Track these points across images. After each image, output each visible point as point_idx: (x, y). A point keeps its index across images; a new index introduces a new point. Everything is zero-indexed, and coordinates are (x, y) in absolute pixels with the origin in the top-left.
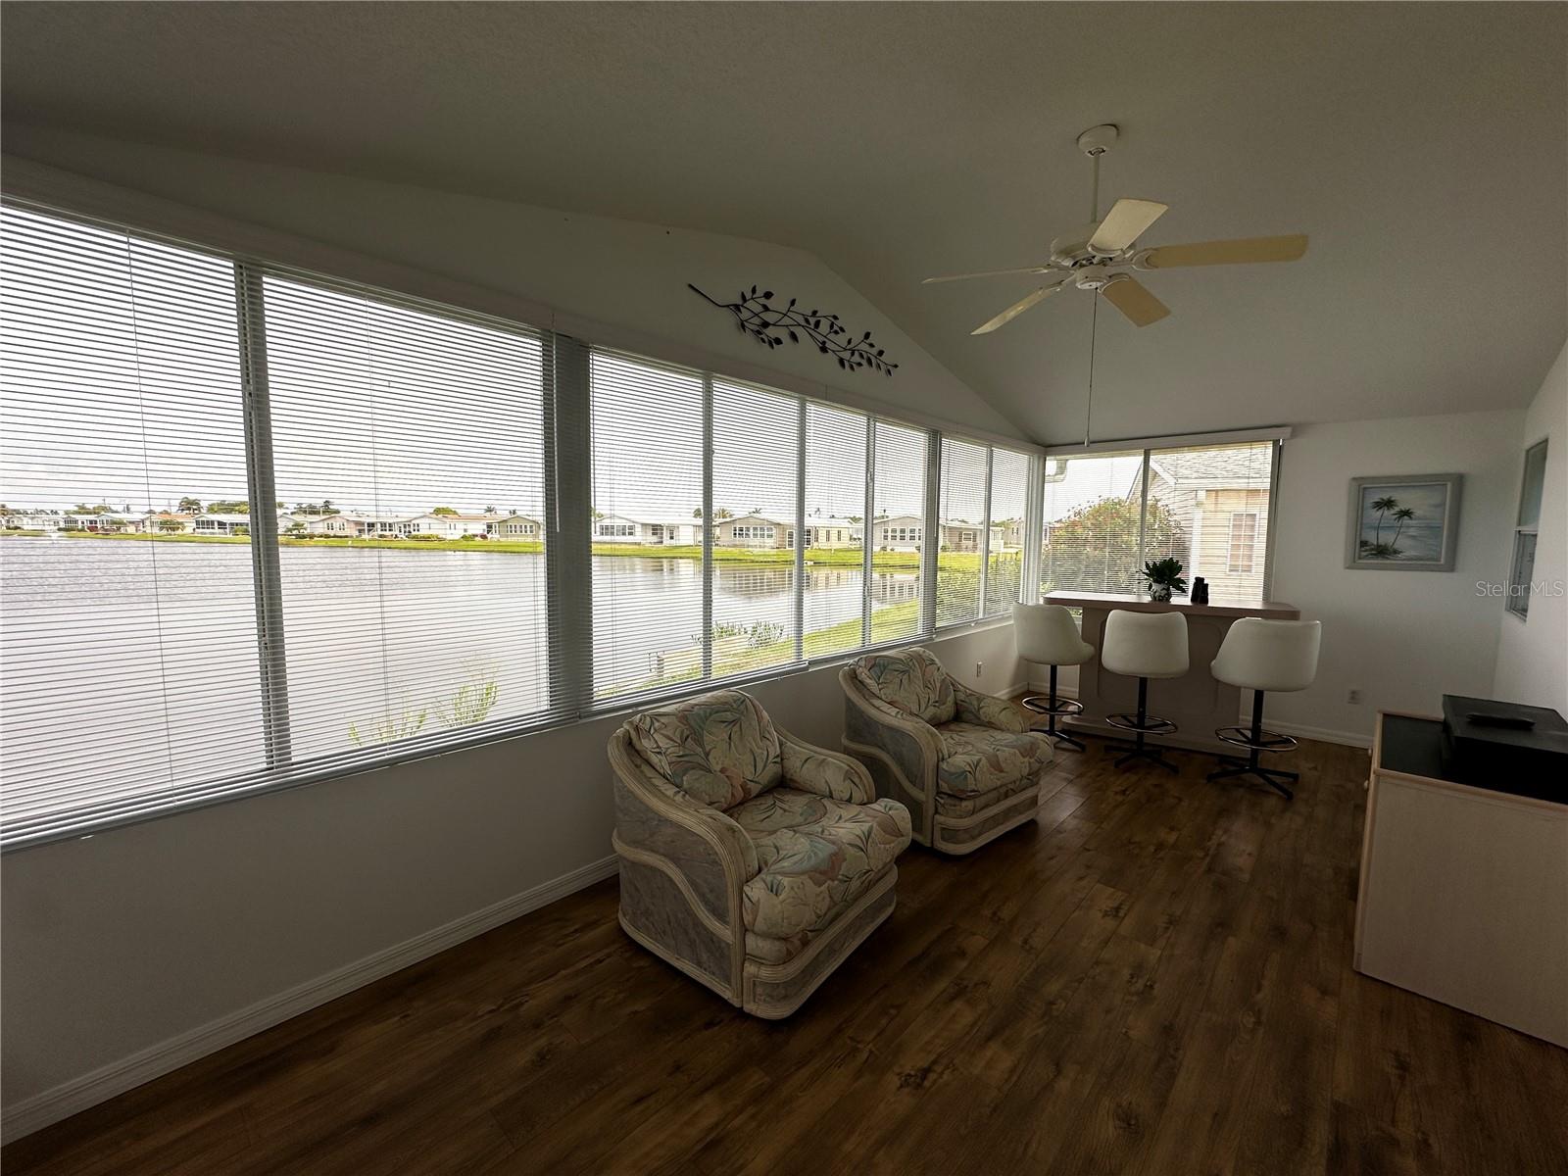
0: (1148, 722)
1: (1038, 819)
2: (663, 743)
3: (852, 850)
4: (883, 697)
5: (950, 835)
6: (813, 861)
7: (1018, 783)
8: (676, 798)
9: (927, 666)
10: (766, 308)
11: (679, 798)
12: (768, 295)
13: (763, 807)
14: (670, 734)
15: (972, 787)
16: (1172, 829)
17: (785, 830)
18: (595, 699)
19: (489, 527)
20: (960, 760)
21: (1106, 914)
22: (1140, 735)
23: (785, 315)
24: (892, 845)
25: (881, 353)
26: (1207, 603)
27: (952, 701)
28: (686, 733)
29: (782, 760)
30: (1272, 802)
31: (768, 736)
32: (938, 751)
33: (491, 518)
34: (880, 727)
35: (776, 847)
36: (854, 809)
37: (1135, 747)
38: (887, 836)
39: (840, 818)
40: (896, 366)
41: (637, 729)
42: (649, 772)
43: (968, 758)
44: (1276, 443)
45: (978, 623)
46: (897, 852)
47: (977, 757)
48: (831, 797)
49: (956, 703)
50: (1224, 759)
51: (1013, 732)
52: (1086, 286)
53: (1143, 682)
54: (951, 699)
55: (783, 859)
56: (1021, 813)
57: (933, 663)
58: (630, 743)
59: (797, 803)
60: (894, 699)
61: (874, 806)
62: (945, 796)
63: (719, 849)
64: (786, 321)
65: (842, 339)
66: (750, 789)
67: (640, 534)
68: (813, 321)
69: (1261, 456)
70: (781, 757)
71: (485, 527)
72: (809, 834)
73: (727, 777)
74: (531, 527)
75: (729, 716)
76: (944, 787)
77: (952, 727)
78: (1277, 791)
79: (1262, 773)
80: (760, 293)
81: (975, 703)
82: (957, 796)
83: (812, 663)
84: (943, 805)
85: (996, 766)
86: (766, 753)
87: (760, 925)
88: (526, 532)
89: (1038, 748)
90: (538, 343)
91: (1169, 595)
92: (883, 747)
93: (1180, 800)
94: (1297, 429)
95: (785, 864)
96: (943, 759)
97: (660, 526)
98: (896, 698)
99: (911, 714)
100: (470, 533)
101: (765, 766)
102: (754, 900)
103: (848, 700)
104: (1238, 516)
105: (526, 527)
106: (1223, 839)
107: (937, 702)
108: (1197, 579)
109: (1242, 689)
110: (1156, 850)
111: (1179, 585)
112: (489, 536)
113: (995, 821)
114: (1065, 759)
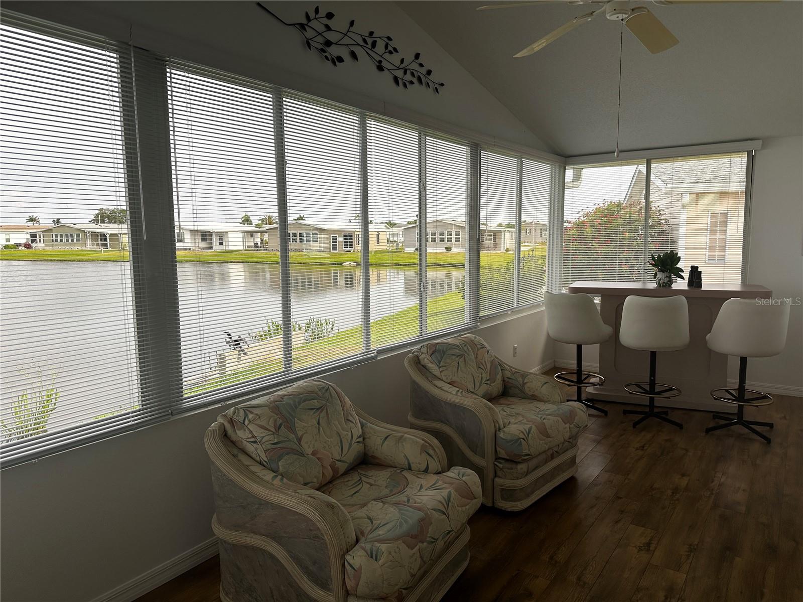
0: (657, 389)
1: (577, 475)
2: (259, 433)
3: (436, 515)
4: (444, 378)
5: (509, 494)
6: (405, 527)
7: (560, 446)
8: (274, 482)
9: (478, 350)
10: (328, 28)
11: (277, 482)
12: (330, 16)
13: (350, 483)
14: (263, 423)
15: (526, 452)
16: (683, 475)
17: (375, 502)
18: (185, 396)
19: (33, 236)
20: (514, 429)
21: (640, 549)
22: (652, 399)
23: (346, 35)
24: (467, 507)
25: (429, 72)
26: (701, 287)
27: (500, 379)
28: (279, 421)
29: (364, 439)
30: (756, 447)
31: (351, 418)
32: (495, 422)
33: (35, 228)
34: (443, 404)
35: (369, 518)
36: (433, 478)
37: (647, 410)
38: (463, 499)
39: (421, 487)
40: (442, 85)
41: (231, 421)
42: (246, 461)
43: (521, 428)
44: (749, 153)
45: (513, 311)
46: (472, 512)
47: (529, 426)
48: (410, 469)
49: (504, 381)
50: (717, 415)
51: (554, 403)
52: (614, 18)
53: (653, 354)
54: (499, 377)
55: (376, 528)
56: (564, 472)
57: (483, 347)
58: (225, 435)
59: (381, 477)
60: (453, 380)
61: (449, 474)
62: (503, 461)
63: (321, 525)
64: (346, 40)
65: (395, 59)
66: (338, 468)
67: (189, 240)
68: (370, 41)
69: (738, 163)
70: (364, 437)
71: (29, 236)
72: (396, 504)
73: (318, 459)
74: (78, 235)
75: (316, 403)
76: (502, 453)
77: (502, 401)
78: (759, 438)
79: (747, 424)
80: (322, 13)
81: (520, 379)
82: (513, 460)
83: (380, 352)
84: (501, 469)
85: (544, 432)
86: (350, 434)
87: (362, 589)
88: (72, 240)
89: (577, 415)
90: (115, 55)
91: (671, 282)
92: (446, 422)
93: (687, 450)
94: (766, 142)
95: (381, 532)
96: (500, 429)
97: (209, 232)
98: (455, 379)
99: (468, 391)
100: (12, 242)
101: (350, 447)
102: (356, 566)
103: (414, 383)
104: (714, 215)
105: (72, 235)
106: (722, 480)
107: (488, 380)
108: (692, 267)
109: (729, 356)
110: (673, 493)
111: (678, 273)
112: (33, 245)
113: (545, 479)
114: (593, 424)
